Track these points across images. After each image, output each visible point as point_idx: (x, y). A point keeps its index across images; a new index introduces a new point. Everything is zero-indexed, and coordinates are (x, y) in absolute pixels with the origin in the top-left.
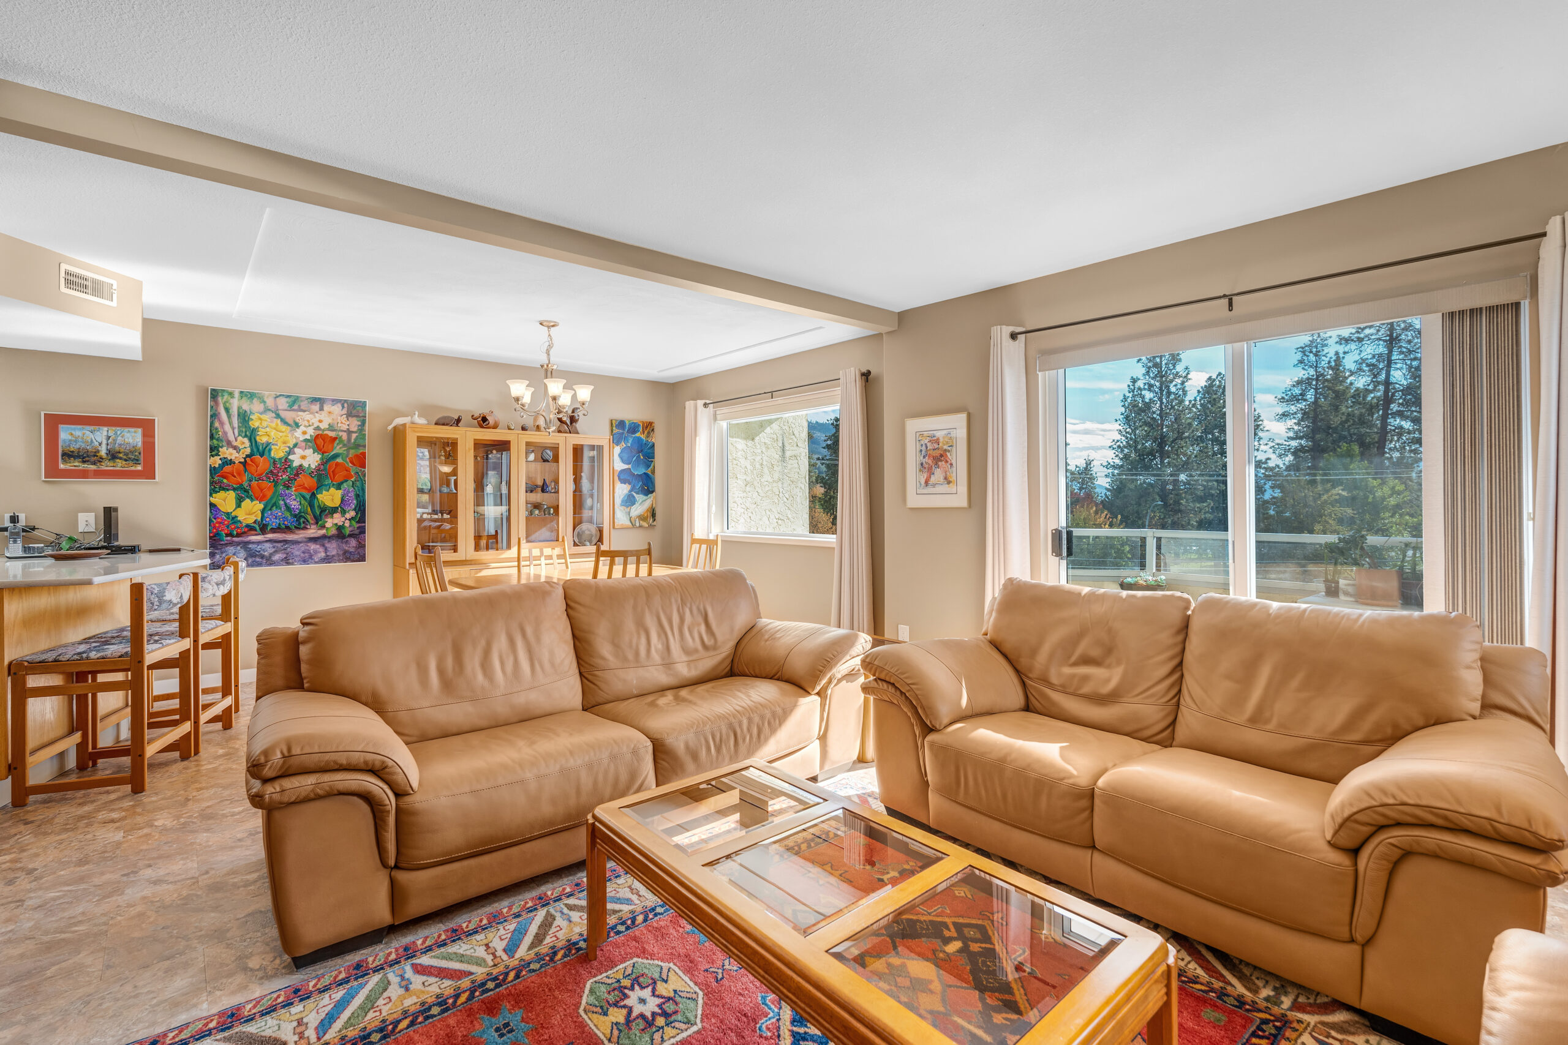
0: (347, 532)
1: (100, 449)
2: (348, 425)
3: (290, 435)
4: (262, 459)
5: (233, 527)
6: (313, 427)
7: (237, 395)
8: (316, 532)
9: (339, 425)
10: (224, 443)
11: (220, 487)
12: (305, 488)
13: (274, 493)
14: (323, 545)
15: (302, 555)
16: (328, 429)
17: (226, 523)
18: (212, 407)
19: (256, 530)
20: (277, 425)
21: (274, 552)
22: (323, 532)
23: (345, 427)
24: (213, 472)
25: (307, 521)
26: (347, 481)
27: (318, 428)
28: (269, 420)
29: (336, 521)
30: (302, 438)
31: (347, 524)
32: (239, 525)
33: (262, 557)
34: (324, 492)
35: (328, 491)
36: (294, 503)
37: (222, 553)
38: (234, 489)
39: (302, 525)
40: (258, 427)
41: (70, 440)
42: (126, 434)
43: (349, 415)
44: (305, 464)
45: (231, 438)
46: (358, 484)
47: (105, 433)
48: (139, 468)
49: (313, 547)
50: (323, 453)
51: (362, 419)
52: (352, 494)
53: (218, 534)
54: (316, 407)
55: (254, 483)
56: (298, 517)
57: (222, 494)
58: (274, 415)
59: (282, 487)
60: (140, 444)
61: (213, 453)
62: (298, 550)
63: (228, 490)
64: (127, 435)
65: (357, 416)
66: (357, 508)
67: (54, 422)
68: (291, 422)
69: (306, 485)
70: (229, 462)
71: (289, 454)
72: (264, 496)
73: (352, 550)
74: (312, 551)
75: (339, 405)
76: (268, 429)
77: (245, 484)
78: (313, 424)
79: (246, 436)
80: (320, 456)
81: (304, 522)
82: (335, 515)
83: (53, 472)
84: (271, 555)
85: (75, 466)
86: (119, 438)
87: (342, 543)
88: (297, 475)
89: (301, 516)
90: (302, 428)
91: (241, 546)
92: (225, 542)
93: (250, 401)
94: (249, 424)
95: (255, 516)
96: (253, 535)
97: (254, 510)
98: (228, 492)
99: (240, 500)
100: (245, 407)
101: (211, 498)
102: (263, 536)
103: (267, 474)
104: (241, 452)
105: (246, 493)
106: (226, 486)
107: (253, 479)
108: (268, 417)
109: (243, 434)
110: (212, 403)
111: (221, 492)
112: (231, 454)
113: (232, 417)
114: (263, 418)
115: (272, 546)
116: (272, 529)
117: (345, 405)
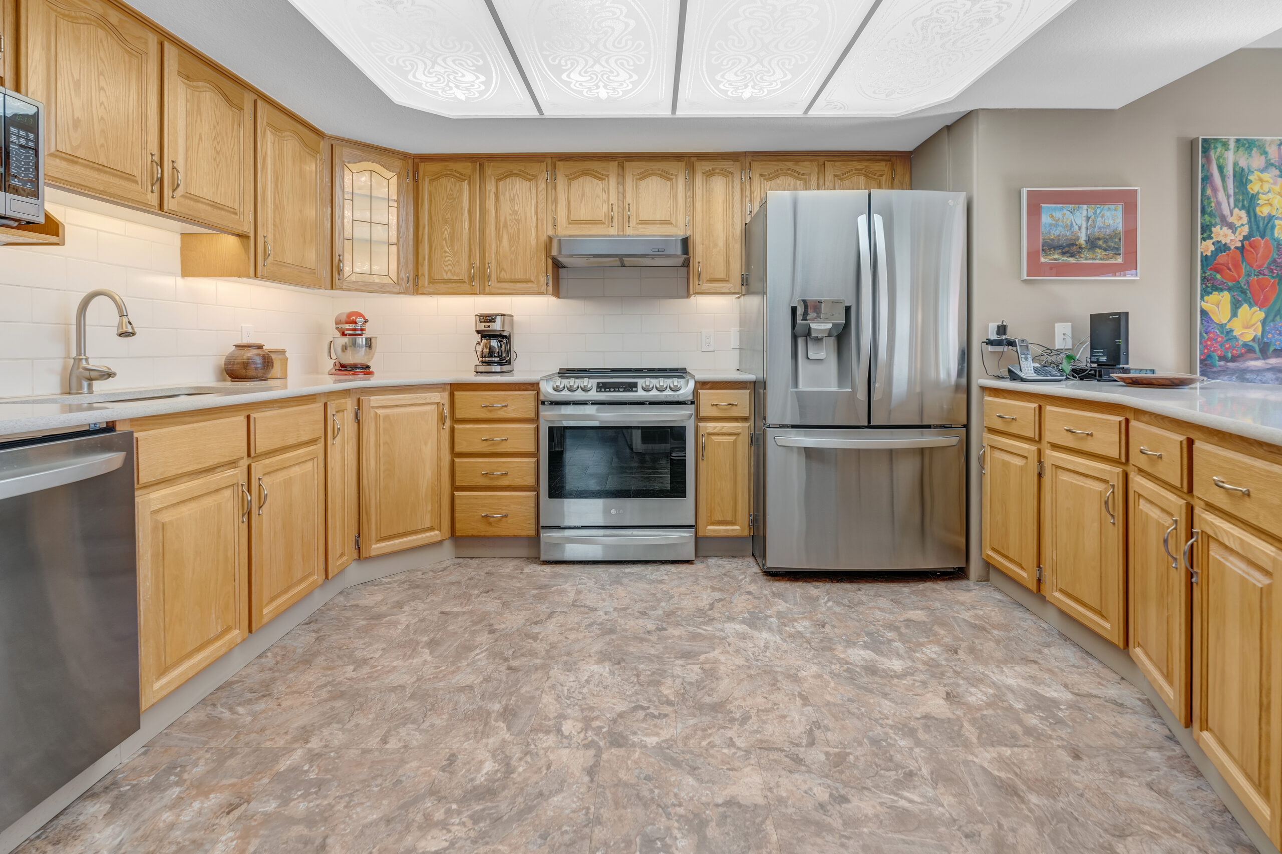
1: (1079, 234)
4: (1263, 242)
5: (1227, 346)
7: (1232, 145)
10: (1218, 220)
11: (1213, 286)
13: (1279, 295)
17: (1219, 339)
18: (1203, 166)
19: (1255, 352)
24: (1205, 262)
28: (1271, 181)
32: (1234, 343)
38: (1229, 289)
40: (1258, 193)
41: (1051, 226)
42: (1106, 212)
45: (1226, 212)
47: (1085, 213)
48: (1120, 260)
53: (1210, 356)
55: (1253, 279)
57: (1215, 296)
58: (1277, 172)
60: (1120, 226)
61: (1205, 235)
63: (1222, 290)
64: (1108, 214)
67: (1037, 200)
70: (1223, 248)
72: (1266, 299)
76: (1270, 195)
77: (1243, 281)
79: (1243, 207)
83: (1035, 268)
85: (1055, 259)
86: (1099, 219)
91: (1237, 375)
92: (1219, 369)
93: (1248, 153)
94: (1246, 188)
95: (1254, 330)
96: (1252, 360)
97: (1253, 322)
98: (1222, 294)
99: (1236, 305)
100: (1243, 163)
101: (1202, 302)
102: (1263, 362)
103: (1269, 265)
104: (1237, 232)
105: (1243, 295)
106: (1219, 285)
107: (1251, 272)
108: (1270, 175)
109: (1240, 205)
110: (1204, 160)
111: (1214, 293)
112: (1225, 236)
113: (1226, 179)
114: (1265, 179)
115: (1274, 377)
116: (1275, 350)
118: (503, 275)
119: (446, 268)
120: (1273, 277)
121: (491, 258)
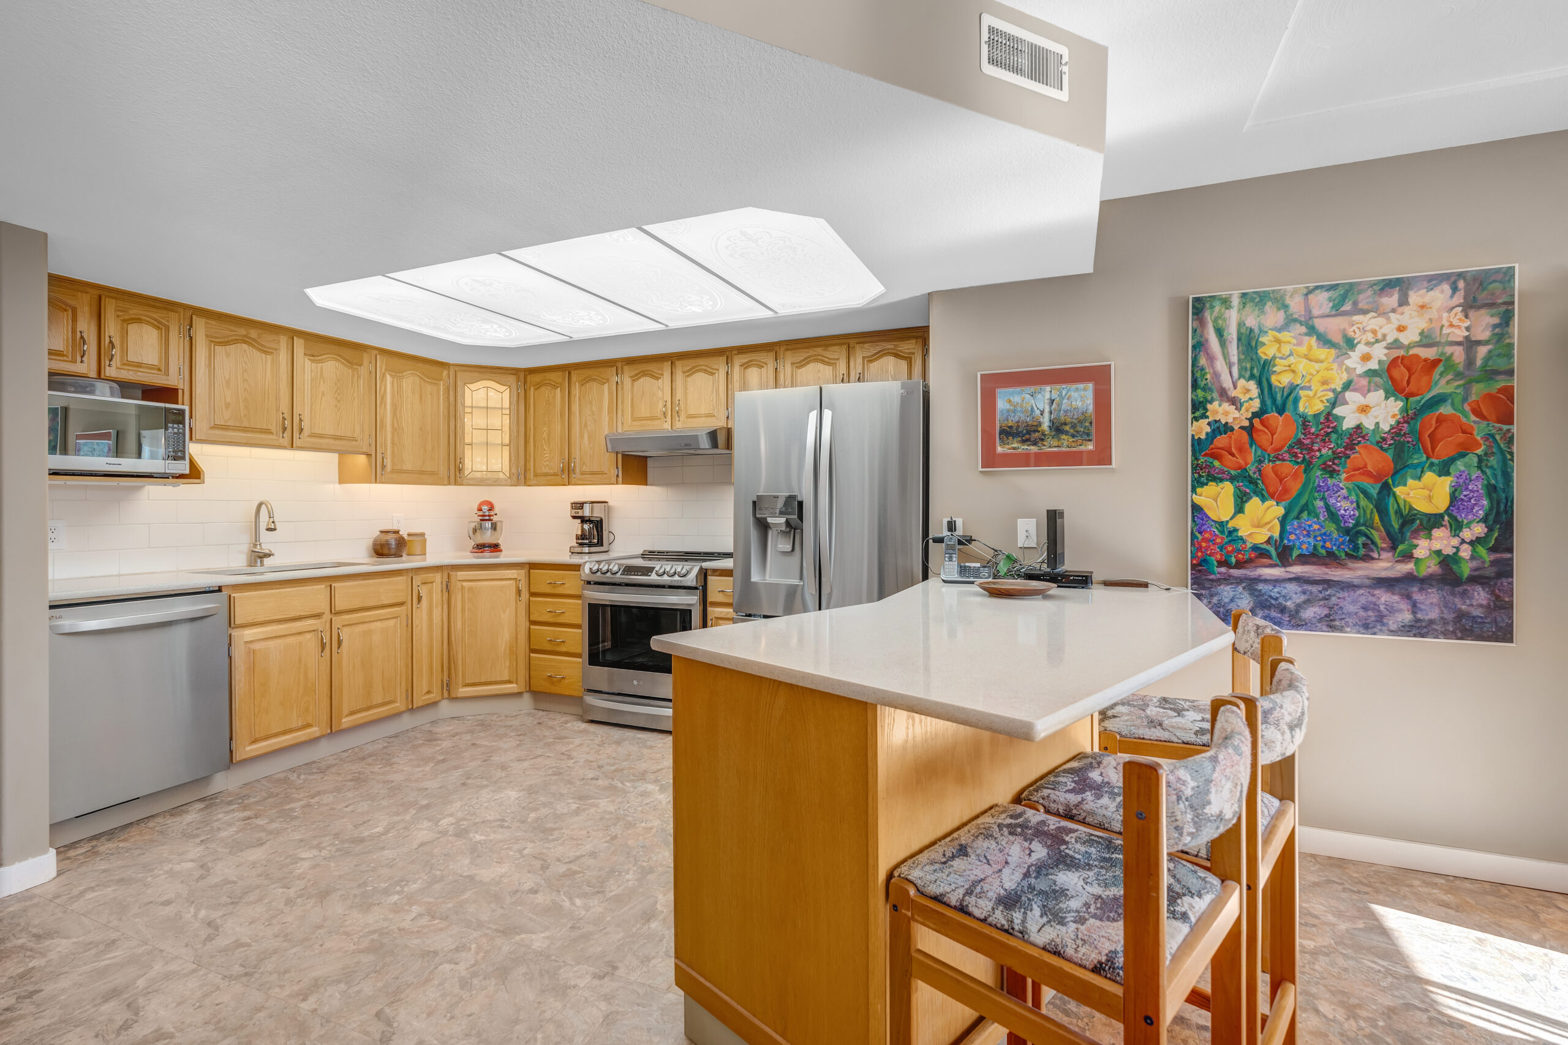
0: (1466, 570)
1: (1041, 420)
2: (1468, 329)
3: (1335, 366)
4: (1281, 419)
5: (1230, 549)
6: (1384, 344)
7: (1236, 301)
8: (1392, 568)
9: (1445, 331)
10: (1215, 395)
11: (1208, 475)
12: (1369, 474)
13: (1305, 486)
14: (1408, 597)
15: (1362, 613)
16: (1419, 344)
17: (1218, 541)
18: (1195, 331)
19: (1270, 557)
20: (1310, 348)
21: (1304, 602)
22: (1408, 567)
23: (1460, 334)
24: (1197, 448)
25: (1373, 542)
26: (1463, 456)
27: (1396, 344)
28: (1294, 341)
29: (1437, 545)
30: (1360, 370)
31: (1465, 552)
32: (1239, 545)
33: (1283, 610)
34: (1410, 482)
35: (1419, 478)
36: (1345, 504)
37: (1212, 596)
38: (1232, 479)
39: (1362, 551)
40: (1274, 357)
41: (1008, 411)
42: (1073, 393)
43: (1470, 305)
44: (1369, 424)
45: (1227, 383)
46: (1493, 461)
47: (1048, 396)
48: (1091, 447)
49: (1384, 597)
50: (1408, 396)
51: (1503, 309)
52: (1479, 486)
53: (1205, 561)
54: (1391, 300)
55: (1267, 466)
56: (1352, 533)
57: (1211, 488)
58: (1304, 329)
59: (1319, 473)
60: (1091, 408)
61: (1197, 414)
62: (1354, 602)
63: (1221, 480)
64: (1074, 395)
65: (1491, 305)
66: (1491, 518)
67: (992, 384)
68: (1337, 338)
69: (1370, 468)
70: (1222, 429)
71: (1334, 405)
72: (1286, 491)
73: (1477, 612)
74: (1382, 608)
75: (1446, 287)
76: (1292, 359)
77: (1251, 469)
78: (1384, 336)
79: (1252, 377)
80: (1400, 404)
81: (1365, 545)
82: (1437, 533)
83: (990, 460)
84: (1299, 607)
85: (1014, 448)
86: (1065, 401)
87: (1453, 594)
88: (1351, 446)
89: (1359, 533)
90: (1361, 349)
91: (1244, 585)
92: (1218, 576)
93: (1259, 309)
94: (1257, 353)
95: (1269, 530)
96: (1266, 567)
97: (1267, 519)
98: (1221, 485)
99: (1242, 499)
100: (1251, 322)
101: (1194, 495)
102: (1283, 569)
103: (1291, 447)
104: (1243, 409)
105: (1252, 486)
106: (1218, 473)
107: (1264, 457)
108: (1292, 334)
109: (1248, 374)
110: (1196, 324)
111: (1210, 483)
112: (1226, 413)
113: (1227, 343)
114: (1284, 339)
115: (1300, 589)
116: (1300, 556)
117: (1461, 284)
118: (584, 468)
119: (545, 464)
120: (1298, 463)
121: (576, 453)
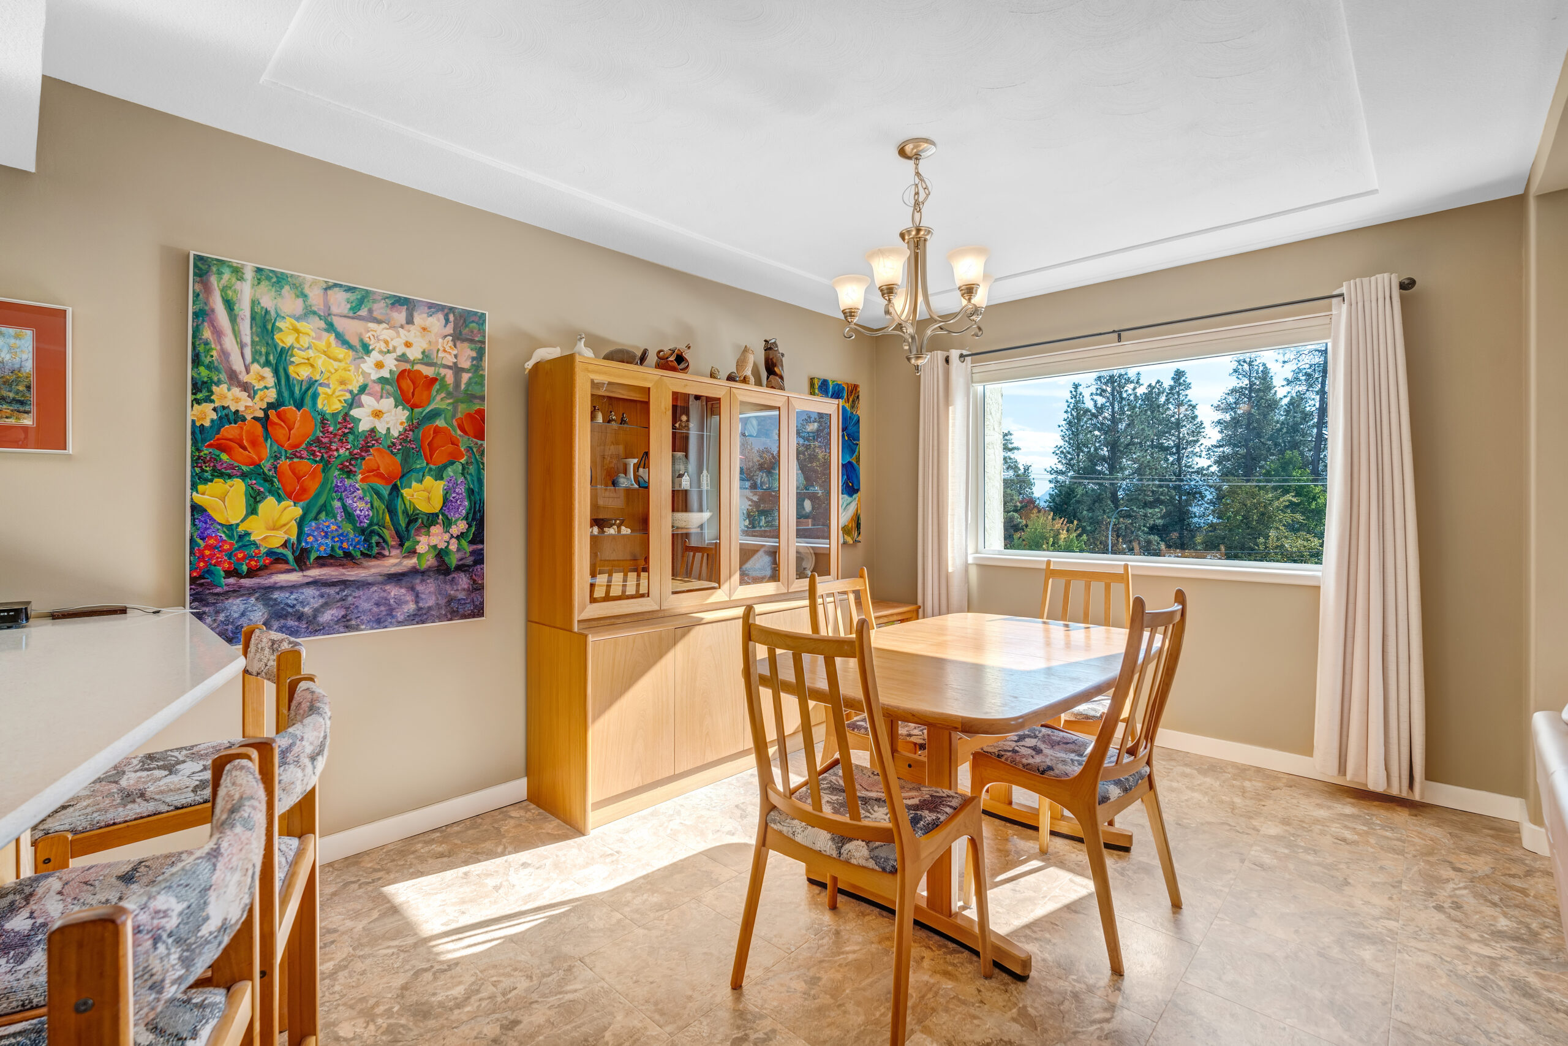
0: (453, 561)
2: (456, 356)
3: (352, 368)
4: (299, 414)
5: (240, 556)
6: (394, 355)
7: (249, 274)
8: (400, 564)
9: (441, 354)
10: (223, 376)
11: (214, 470)
12: (380, 476)
13: (323, 485)
14: (412, 589)
15: (375, 609)
16: (422, 362)
17: (226, 547)
18: (196, 296)
19: (287, 562)
20: (329, 345)
21: (322, 606)
22: (412, 562)
23: (450, 360)
24: (199, 436)
25: (384, 541)
26: (453, 463)
27: (403, 358)
28: (313, 334)
29: (434, 541)
30: (374, 376)
31: (453, 547)
32: (251, 551)
33: (300, 617)
34: (414, 484)
35: (421, 481)
36: (361, 505)
37: (217, 612)
38: (243, 476)
39: (375, 550)
40: (292, 347)
43: (457, 337)
44: (381, 429)
45: (238, 365)
46: (472, 469)
48: (28, 421)
49: (394, 591)
50: (413, 407)
51: (478, 345)
52: (462, 489)
53: (209, 572)
54: (400, 316)
55: (284, 463)
56: (366, 533)
57: (218, 486)
58: (322, 324)
59: (337, 473)
60: (29, 366)
61: (199, 396)
62: (368, 600)
63: (230, 476)
65: (471, 341)
66: (471, 516)
68: (355, 342)
69: (382, 470)
70: (232, 417)
71: (351, 406)
72: (304, 490)
73: (461, 595)
74: (392, 601)
75: (441, 316)
76: (311, 353)
77: (266, 465)
78: (395, 348)
79: (267, 363)
80: (407, 413)
81: (378, 544)
82: (435, 530)
84: (317, 612)
87: (445, 582)
88: (366, 448)
89: (373, 532)
90: (375, 356)
91: (257, 595)
92: (226, 588)
93: (276, 291)
94: (273, 339)
95: (285, 533)
96: (282, 573)
97: (283, 520)
98: (229, 482)
99: (255, 498)
100: (267, 301)
101: (194, 494)
102: (300, 574)
103: (310, 445)
104: (257, 397)
105: (267, 484)
106: (226, 469)
107: (280, 453)
108: (311, 326)
109: (263, 360)
110: (198, 287)
111: (216, 480)
112: (237, 400)
113: (239, 320)
114: (303, 330)
115: (318, 593)
116: (318, 558)
117: (451, 317)
120: (316, 461)
